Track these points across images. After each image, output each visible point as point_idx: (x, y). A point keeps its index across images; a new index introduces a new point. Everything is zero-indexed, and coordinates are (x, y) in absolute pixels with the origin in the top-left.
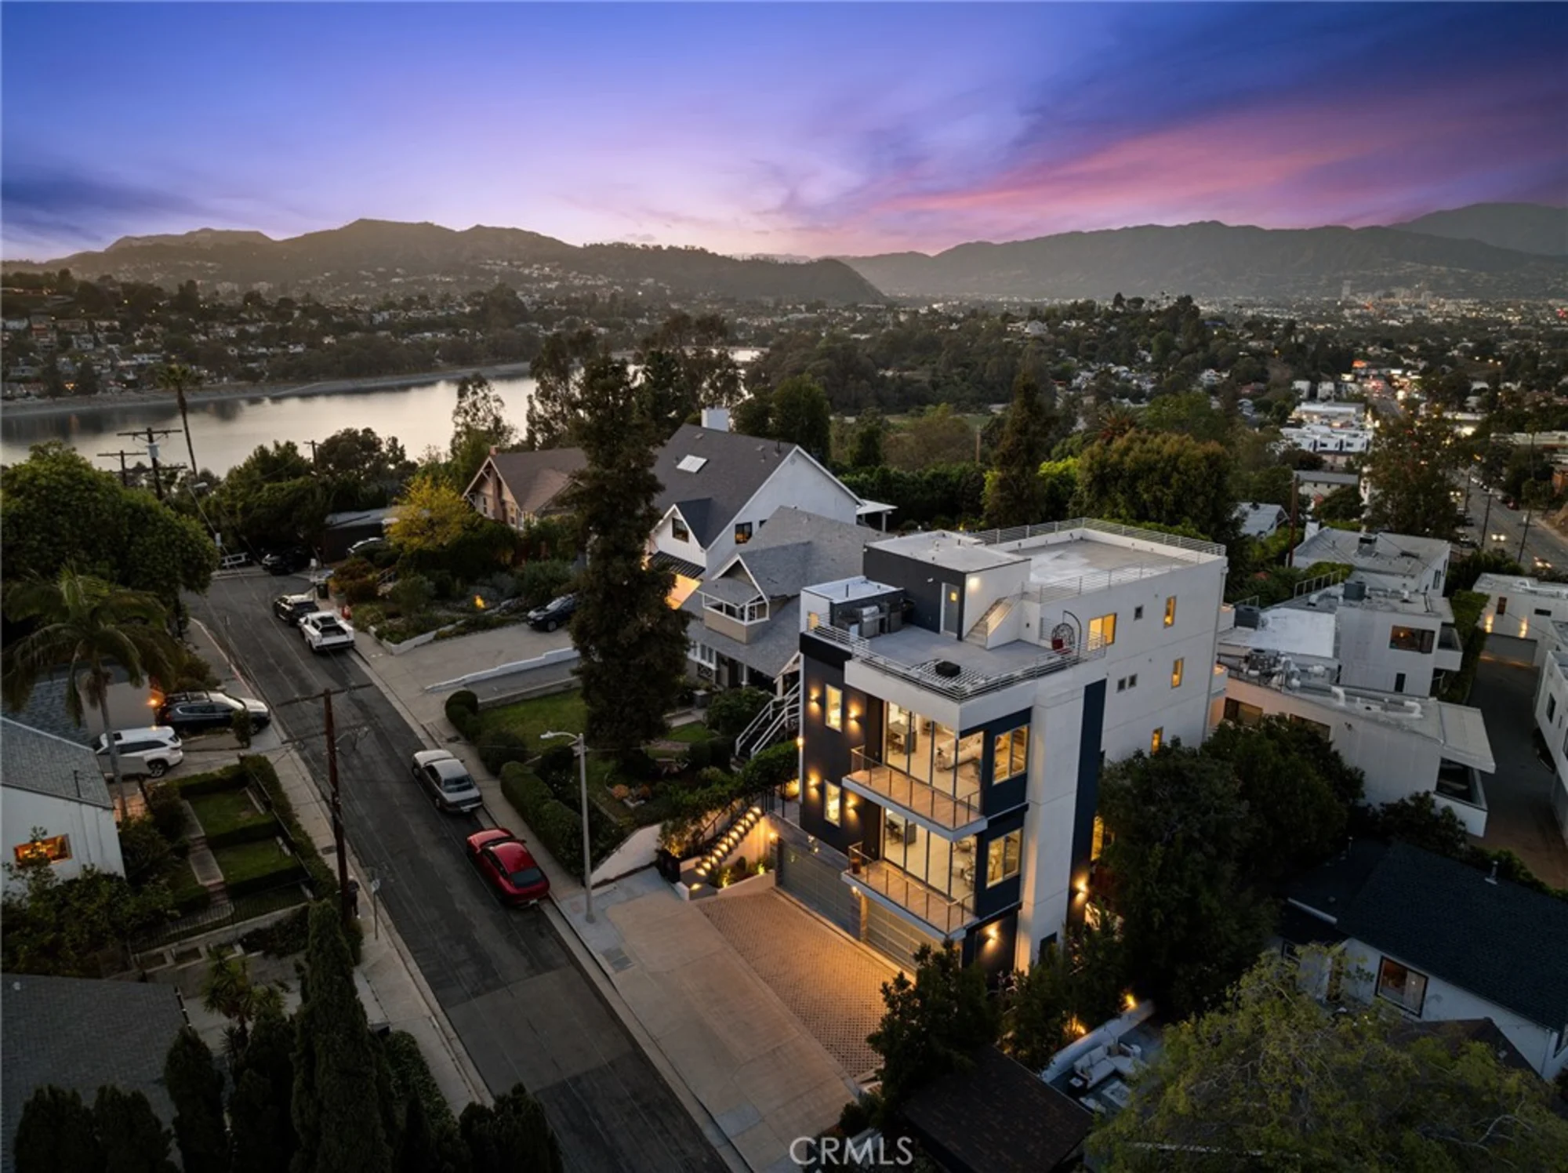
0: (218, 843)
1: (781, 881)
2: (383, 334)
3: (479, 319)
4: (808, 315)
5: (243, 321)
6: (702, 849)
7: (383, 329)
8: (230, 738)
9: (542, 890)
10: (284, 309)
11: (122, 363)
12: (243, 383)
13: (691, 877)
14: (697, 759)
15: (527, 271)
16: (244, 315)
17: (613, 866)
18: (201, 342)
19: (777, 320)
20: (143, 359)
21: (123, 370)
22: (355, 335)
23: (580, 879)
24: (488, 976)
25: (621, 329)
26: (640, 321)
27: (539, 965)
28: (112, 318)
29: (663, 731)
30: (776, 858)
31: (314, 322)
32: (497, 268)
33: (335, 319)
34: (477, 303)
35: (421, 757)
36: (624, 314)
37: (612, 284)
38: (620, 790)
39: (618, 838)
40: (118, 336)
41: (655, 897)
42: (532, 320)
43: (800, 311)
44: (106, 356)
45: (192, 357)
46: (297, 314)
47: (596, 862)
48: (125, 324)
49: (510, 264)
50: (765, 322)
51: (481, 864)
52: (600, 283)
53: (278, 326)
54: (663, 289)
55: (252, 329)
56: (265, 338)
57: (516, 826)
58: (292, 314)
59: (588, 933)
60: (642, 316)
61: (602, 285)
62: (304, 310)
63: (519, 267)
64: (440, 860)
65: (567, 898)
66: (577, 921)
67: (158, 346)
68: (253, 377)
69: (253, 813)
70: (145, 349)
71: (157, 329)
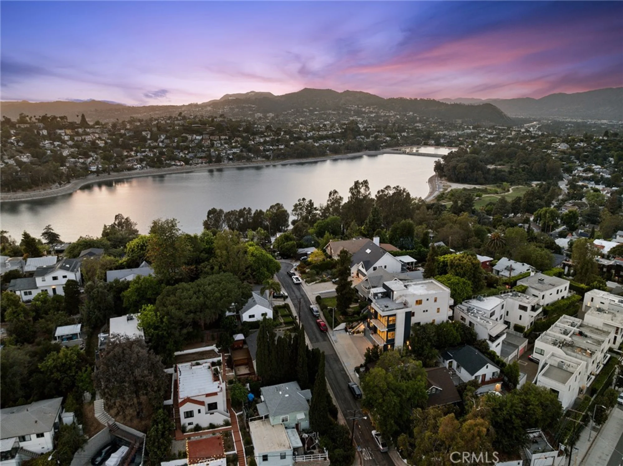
0: (282, 316)
1: (365, 335)
2: (310, 141)
3: (343, 135)
4: (473, 131)
5: (265, 136)
6: (353, 328)
7: (311, 139)
8: (282, 299)
9: (327, 330)
10: (278, 132)
11: (229, 152)
12: (264, 159)
13: (349, 332)
14: (354, 313)
15: (364, 110)
16: (266, 134)
17: (337, 328)
18: (252, 144)
19: (460, 133)
20: (234, 150)
21: (229, 154)
22: (302, 141)
23: (332, 329)
24: (317, 340)
25: (395, 138)
26: (403, 134)
27: (325, 340)
28: (226, 135)
29: (349, 308)
30: (364, 331)
31: (288, 136)
32: (353, 108)
33: (295, 135)
34: (343, 128)
35: (311, 306)
36: (397, 131)
37: (396, 115)
38: (341, 317)
39: (339, 324)
40: (228, 142)
41: (344, 334)
42: (362, 135)
43: (470, 129)
44: (224, 149)
45: (250, 150)
46: (282, 133)
47: (335, 328)
48: (230, 138)
49: (358, 107)
50: (454, 133)
51: (318, 325)
52: (391, 114)
53: (276, 138)
54: (416, 117)
55: (268, 139)
56: (272, 143)
57: (324, 320)
58: (281, 134)
59: (332, 337)
60: (404, 131)
61: (393, 116)
62: (285, 132)
63: (361, 108)
64: (313, 323)
65: (330, 332)
66: (331, 335)
67: (239, 145)
68: (267, 158)
69: (287, 312)
70: (235, 147)
71: (239, 139)
